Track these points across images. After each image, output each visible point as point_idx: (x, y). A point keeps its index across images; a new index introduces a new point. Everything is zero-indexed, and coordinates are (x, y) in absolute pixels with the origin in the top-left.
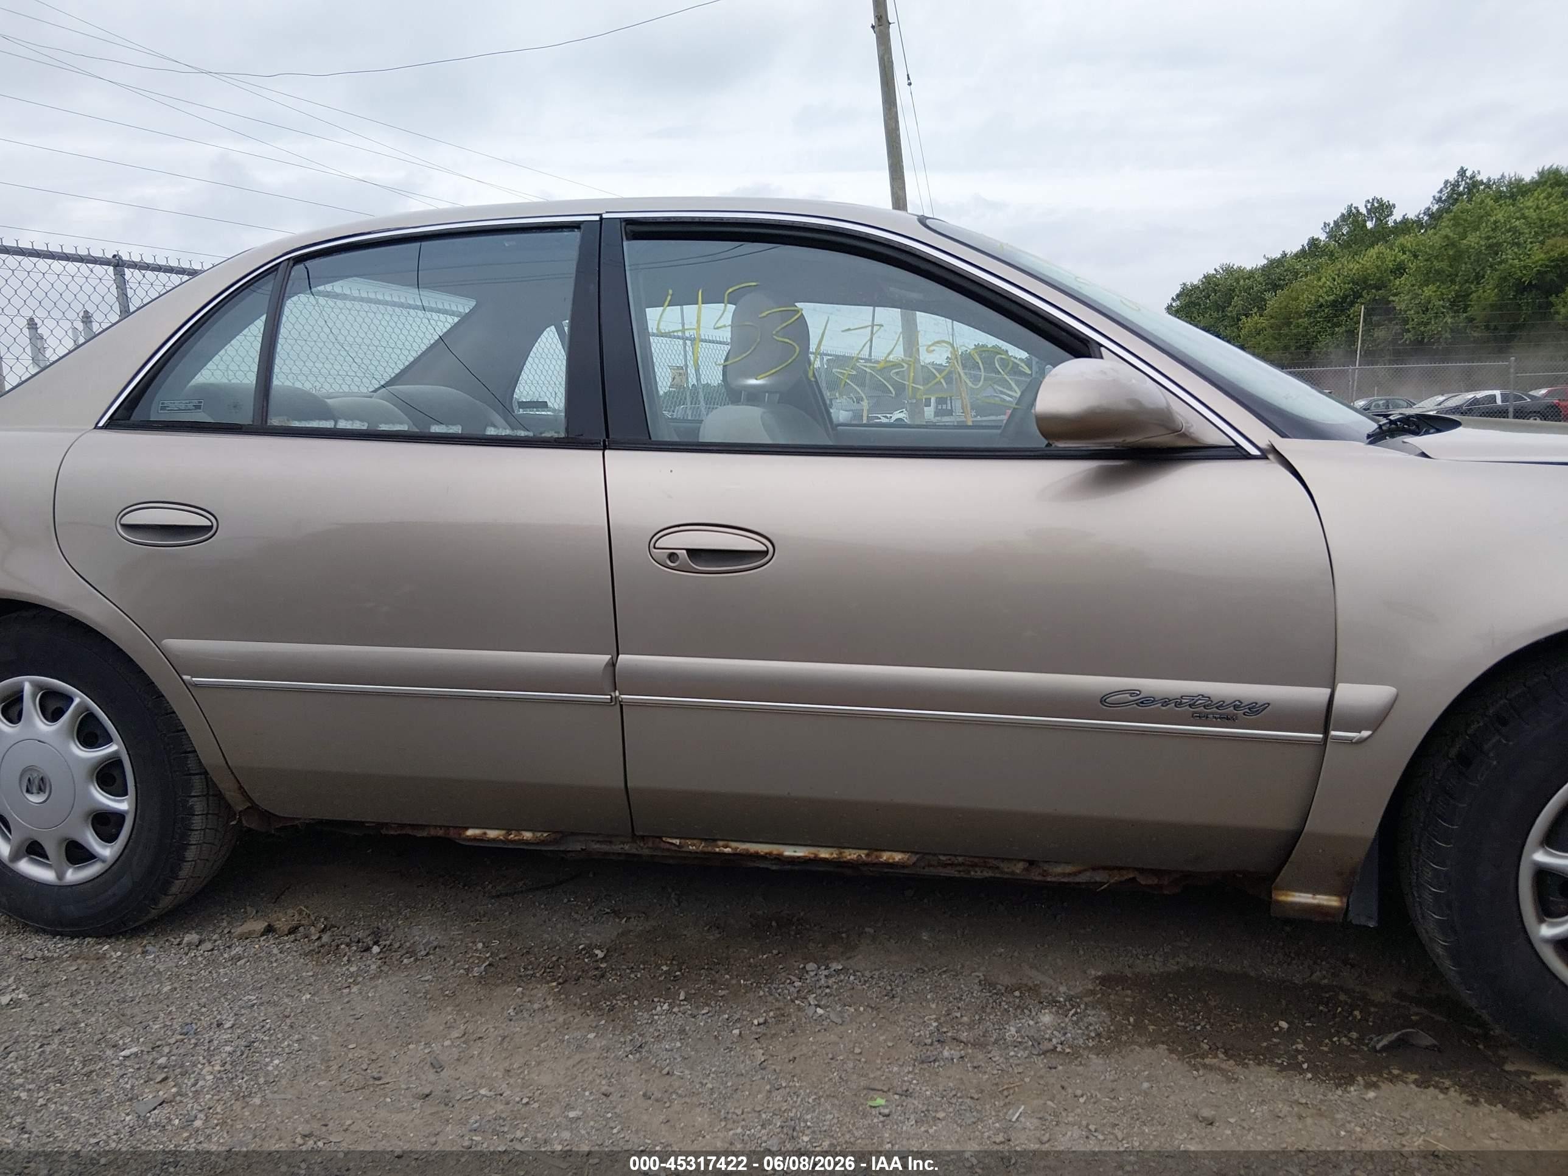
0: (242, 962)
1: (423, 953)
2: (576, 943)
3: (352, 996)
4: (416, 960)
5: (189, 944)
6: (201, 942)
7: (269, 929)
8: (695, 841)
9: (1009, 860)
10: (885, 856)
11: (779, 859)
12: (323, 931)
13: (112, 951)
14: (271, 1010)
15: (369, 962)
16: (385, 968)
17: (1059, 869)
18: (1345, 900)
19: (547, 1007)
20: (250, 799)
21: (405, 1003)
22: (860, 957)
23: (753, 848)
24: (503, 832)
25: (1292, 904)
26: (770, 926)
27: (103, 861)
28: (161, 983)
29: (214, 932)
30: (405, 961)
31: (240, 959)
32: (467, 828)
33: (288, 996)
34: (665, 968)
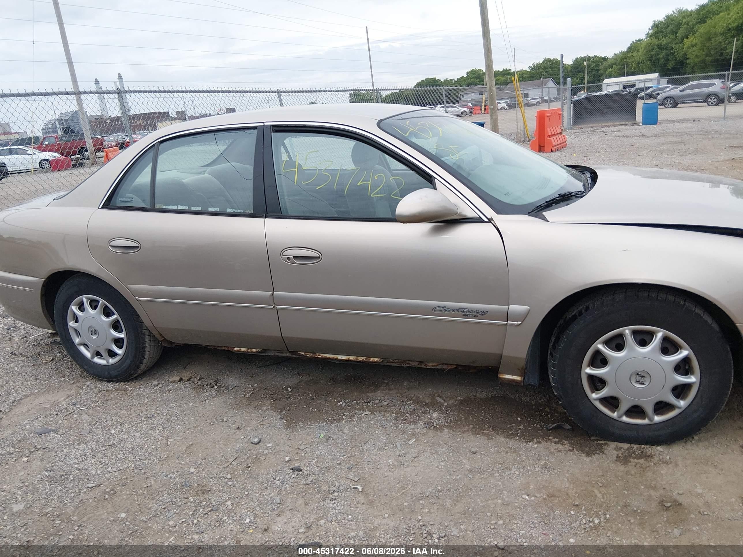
0: (172, 391)
1: (231, 389)
2: (283, 385)
3: (206, 404)
4: (229, 391)
5: (154, 385)
6: (158, 384)
7: (181, 379)
8: (309, 353)
9: (413, 361)
10: (372, 359)
11: (337, 359)
12: (199, 380)
13: (129, 387)
14: (179, 409)
15: (213, 392)
16: (218, 394)
17: (431, 364)
18: (523, 378)
19: (268, 409)
20: (164, 337)
21: (223, 407)
22: (379, 391)
23: (328, 356)
24: (246, 349)
25: (505, 378)
26: (351, 380)
27: (120, 355)
28: (145, 399)
29: (163, 380)
30: (225, 391)
31: (171, 390)
32: (234, 348)
33: (185, 404)
34: (310, 395)
